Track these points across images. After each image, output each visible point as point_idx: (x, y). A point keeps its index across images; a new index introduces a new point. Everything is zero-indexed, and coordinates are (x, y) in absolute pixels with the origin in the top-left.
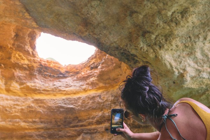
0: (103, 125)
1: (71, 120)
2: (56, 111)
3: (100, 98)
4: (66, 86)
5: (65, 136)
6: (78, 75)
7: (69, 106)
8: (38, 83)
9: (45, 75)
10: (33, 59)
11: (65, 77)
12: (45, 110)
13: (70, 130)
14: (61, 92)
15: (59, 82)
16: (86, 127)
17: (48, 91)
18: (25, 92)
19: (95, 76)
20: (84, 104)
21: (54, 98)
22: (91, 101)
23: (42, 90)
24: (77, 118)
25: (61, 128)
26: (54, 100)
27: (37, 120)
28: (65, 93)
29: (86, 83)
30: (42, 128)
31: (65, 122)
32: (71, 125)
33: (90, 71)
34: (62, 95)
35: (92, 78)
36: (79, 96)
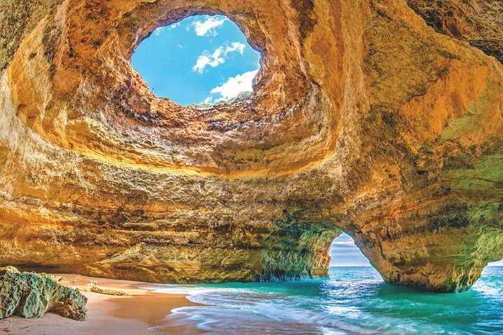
0: (186, 233)
1: (128, 214)
2: (113, 191)
3: (202, 187)
4: (146, 144)
5: (106, 244)
6: (176, 129)
7: (138, 188)
8: (103, 122)
11: (150, 124)
12: (93, 187)
13: (120, 233)
14: (133, 154)
15: (135, 132)
16: (152, 233)
17: (111, 146)
18: (72, 138)
19: (210, 145)
20: (167, 191)
21: (118, 164)
22: (183, 189)
23: (103, 142)
24: (142, 212)
25: (104, 227)
26: (117, 169)
27: (70, 205)
28: (140, 160)
29: (187, 150)
30: (72, 224)
31: (116, 215)
32: (125, 224)
33: (207, 132)
34: (133, 161)
35: (203, 145)
36: (164, 172)
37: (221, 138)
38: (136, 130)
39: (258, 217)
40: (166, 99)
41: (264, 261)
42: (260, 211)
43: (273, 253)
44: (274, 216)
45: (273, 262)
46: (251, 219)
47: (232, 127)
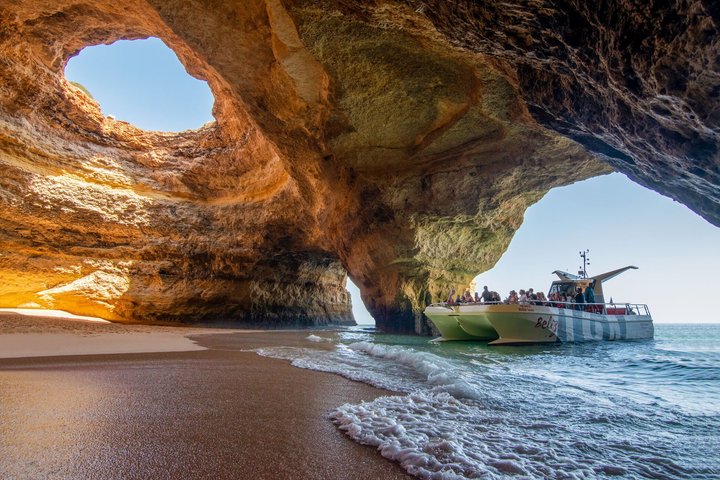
0: (156, 262)
2: (49, 207)
3: (173, 212)
4: (99, 163)
5: (44, 270)
6: (138, 152)
7: (88, 207)
8: (27, 129)
9: (55, 119)
10: (48, 74)
11: (103, 144)
13: (67, 259)
14: (80, 170)
15: (82, 149)
17: (45, 156)
19: (179, 170)
20: (129, 214)
22: (149, 213)
23: (30, 150)
24: (98, 236)
26: (55, 183)
28: (91, 178)
29: (153, 174)
33: (173, 158)
34: (80, 178)
35: (171, 170)
36: (123, 194)
37: (190, 164)
38: (85, 147)
39: (239, 245)
40: (125, 123)
41: (255, 294)
42: (239, 238)
43: (267, 286)
44: (256, 243)
45: (267, 295)
46: (230, 247)
47: (199, 154)
